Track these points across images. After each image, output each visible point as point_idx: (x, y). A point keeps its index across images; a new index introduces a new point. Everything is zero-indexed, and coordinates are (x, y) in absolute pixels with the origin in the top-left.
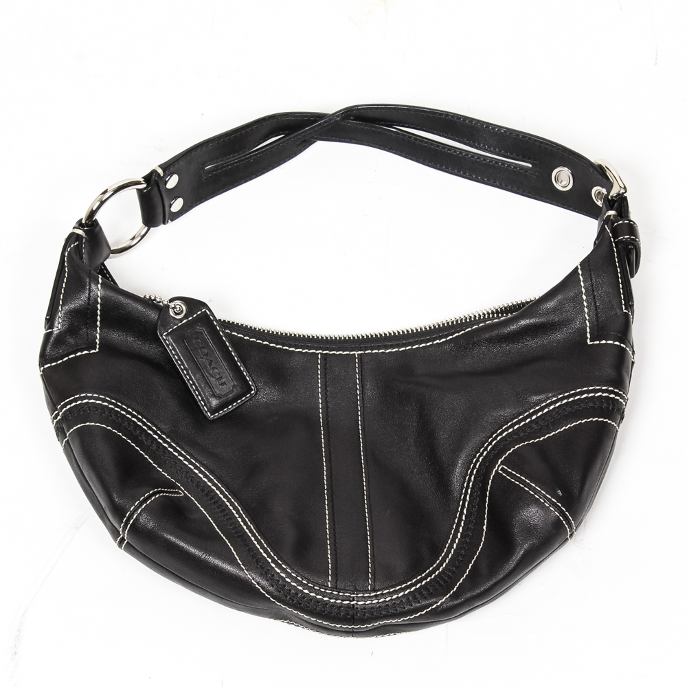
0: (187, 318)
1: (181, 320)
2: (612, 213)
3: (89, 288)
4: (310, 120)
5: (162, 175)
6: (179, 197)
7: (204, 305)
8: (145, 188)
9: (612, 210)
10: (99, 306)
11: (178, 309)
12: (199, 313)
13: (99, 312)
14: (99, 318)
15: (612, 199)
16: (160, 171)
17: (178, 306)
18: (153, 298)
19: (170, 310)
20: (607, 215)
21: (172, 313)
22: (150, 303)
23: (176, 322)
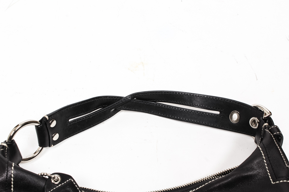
0: (61, 184)
1: (58, 185)
2: (266, 124)
3: (7, 170)
4: (117, 99)
5: (48, 119)
6: (57, 133)
7: (70, 177)
8: (39, 125)
9: (266, 123)
10: (12, 179)
11: (56, 179)
12: (67, 181)
13: (12, 182)
14: (12, 186)
15: (265, 119)
16: (47, 117)
17: (56, 177)
18: (42, 174)
19: (52, 179)
20: (264, 125)
21: (53, 181)
22: (41, 177)
23: (55, 186)
